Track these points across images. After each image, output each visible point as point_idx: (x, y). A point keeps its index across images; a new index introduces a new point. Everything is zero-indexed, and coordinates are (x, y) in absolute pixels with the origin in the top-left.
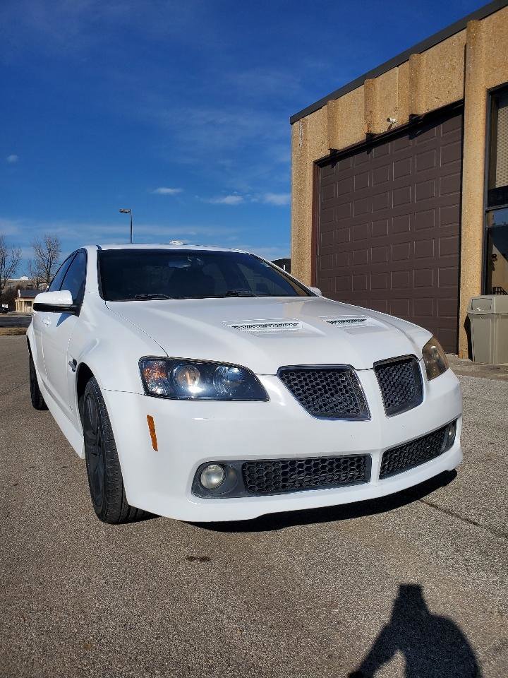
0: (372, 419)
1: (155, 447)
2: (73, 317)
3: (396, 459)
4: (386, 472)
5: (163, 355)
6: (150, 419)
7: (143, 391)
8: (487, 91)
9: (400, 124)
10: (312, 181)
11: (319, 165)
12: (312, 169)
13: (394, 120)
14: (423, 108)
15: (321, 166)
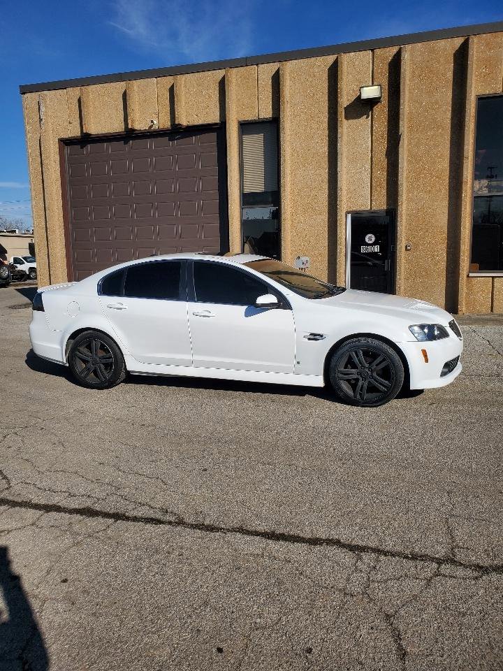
1: (427, 361)
6: (424, 351)
7: (417, 340)
8: (239, 122)
9: (161, 127)
10: (58, 157)
11: (65, 142)
12: (57, 146)
13: (155, 122)
14: (184, 120)
15: (66, 144)
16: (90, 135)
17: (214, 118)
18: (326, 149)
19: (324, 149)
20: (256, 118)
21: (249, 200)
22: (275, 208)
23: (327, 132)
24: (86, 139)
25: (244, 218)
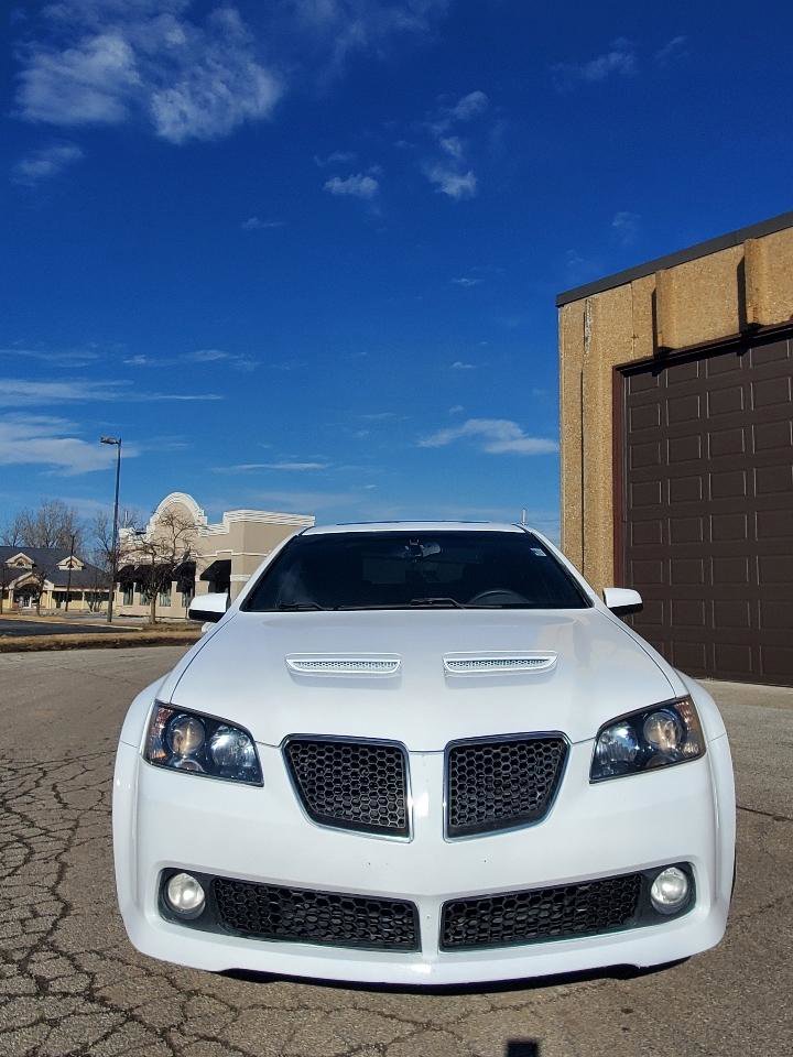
7: (143, 751)
10: (609, 398)
11: (624, 371)
12: (610, 378)
15: (626, 374)
24: (663, 358)
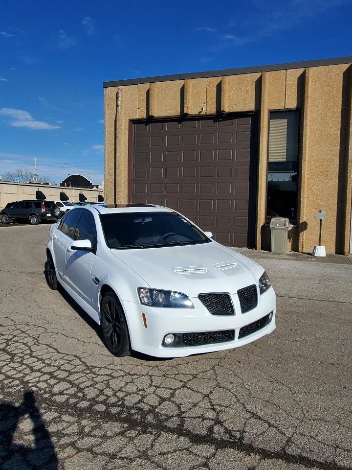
0: (236, 315)
1: (146, 326)
2: (91, 253)
3: (246, 331)
4: (241, 336)
5: (149, 287)
6: (143, 315)
7: (140, 303)
8: (269, 110)
9: (208, 113)
10: (127, 132)
11: (133, 122)
12: (128, 124)
13: (204, 109)
14: (227, 108)
15: (134, 123)
16: (154, 117)
17: (250, 106)
18: (339, 132)
19: (337, 131)
20: (283, 108)
21: (273, 167)
22: (294, 174)
23: (339, 119)
24: (150, 120)
25: (269, 180)
